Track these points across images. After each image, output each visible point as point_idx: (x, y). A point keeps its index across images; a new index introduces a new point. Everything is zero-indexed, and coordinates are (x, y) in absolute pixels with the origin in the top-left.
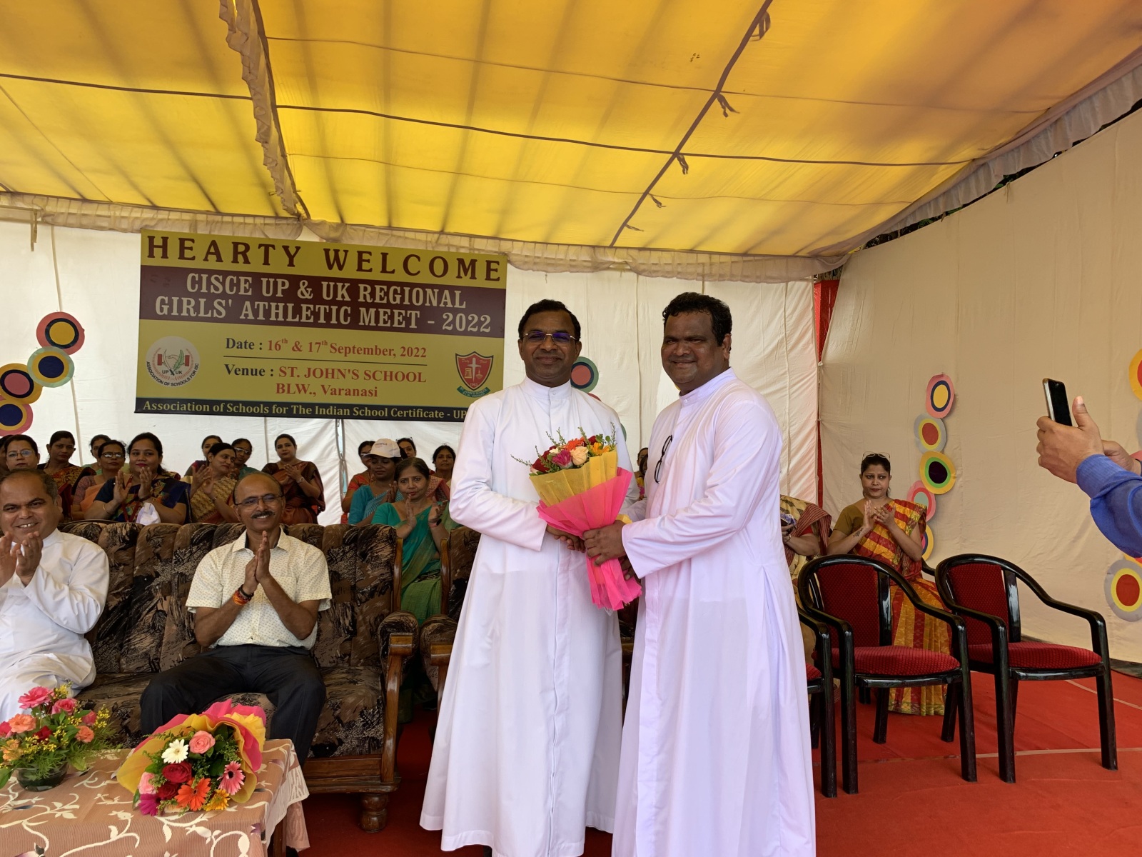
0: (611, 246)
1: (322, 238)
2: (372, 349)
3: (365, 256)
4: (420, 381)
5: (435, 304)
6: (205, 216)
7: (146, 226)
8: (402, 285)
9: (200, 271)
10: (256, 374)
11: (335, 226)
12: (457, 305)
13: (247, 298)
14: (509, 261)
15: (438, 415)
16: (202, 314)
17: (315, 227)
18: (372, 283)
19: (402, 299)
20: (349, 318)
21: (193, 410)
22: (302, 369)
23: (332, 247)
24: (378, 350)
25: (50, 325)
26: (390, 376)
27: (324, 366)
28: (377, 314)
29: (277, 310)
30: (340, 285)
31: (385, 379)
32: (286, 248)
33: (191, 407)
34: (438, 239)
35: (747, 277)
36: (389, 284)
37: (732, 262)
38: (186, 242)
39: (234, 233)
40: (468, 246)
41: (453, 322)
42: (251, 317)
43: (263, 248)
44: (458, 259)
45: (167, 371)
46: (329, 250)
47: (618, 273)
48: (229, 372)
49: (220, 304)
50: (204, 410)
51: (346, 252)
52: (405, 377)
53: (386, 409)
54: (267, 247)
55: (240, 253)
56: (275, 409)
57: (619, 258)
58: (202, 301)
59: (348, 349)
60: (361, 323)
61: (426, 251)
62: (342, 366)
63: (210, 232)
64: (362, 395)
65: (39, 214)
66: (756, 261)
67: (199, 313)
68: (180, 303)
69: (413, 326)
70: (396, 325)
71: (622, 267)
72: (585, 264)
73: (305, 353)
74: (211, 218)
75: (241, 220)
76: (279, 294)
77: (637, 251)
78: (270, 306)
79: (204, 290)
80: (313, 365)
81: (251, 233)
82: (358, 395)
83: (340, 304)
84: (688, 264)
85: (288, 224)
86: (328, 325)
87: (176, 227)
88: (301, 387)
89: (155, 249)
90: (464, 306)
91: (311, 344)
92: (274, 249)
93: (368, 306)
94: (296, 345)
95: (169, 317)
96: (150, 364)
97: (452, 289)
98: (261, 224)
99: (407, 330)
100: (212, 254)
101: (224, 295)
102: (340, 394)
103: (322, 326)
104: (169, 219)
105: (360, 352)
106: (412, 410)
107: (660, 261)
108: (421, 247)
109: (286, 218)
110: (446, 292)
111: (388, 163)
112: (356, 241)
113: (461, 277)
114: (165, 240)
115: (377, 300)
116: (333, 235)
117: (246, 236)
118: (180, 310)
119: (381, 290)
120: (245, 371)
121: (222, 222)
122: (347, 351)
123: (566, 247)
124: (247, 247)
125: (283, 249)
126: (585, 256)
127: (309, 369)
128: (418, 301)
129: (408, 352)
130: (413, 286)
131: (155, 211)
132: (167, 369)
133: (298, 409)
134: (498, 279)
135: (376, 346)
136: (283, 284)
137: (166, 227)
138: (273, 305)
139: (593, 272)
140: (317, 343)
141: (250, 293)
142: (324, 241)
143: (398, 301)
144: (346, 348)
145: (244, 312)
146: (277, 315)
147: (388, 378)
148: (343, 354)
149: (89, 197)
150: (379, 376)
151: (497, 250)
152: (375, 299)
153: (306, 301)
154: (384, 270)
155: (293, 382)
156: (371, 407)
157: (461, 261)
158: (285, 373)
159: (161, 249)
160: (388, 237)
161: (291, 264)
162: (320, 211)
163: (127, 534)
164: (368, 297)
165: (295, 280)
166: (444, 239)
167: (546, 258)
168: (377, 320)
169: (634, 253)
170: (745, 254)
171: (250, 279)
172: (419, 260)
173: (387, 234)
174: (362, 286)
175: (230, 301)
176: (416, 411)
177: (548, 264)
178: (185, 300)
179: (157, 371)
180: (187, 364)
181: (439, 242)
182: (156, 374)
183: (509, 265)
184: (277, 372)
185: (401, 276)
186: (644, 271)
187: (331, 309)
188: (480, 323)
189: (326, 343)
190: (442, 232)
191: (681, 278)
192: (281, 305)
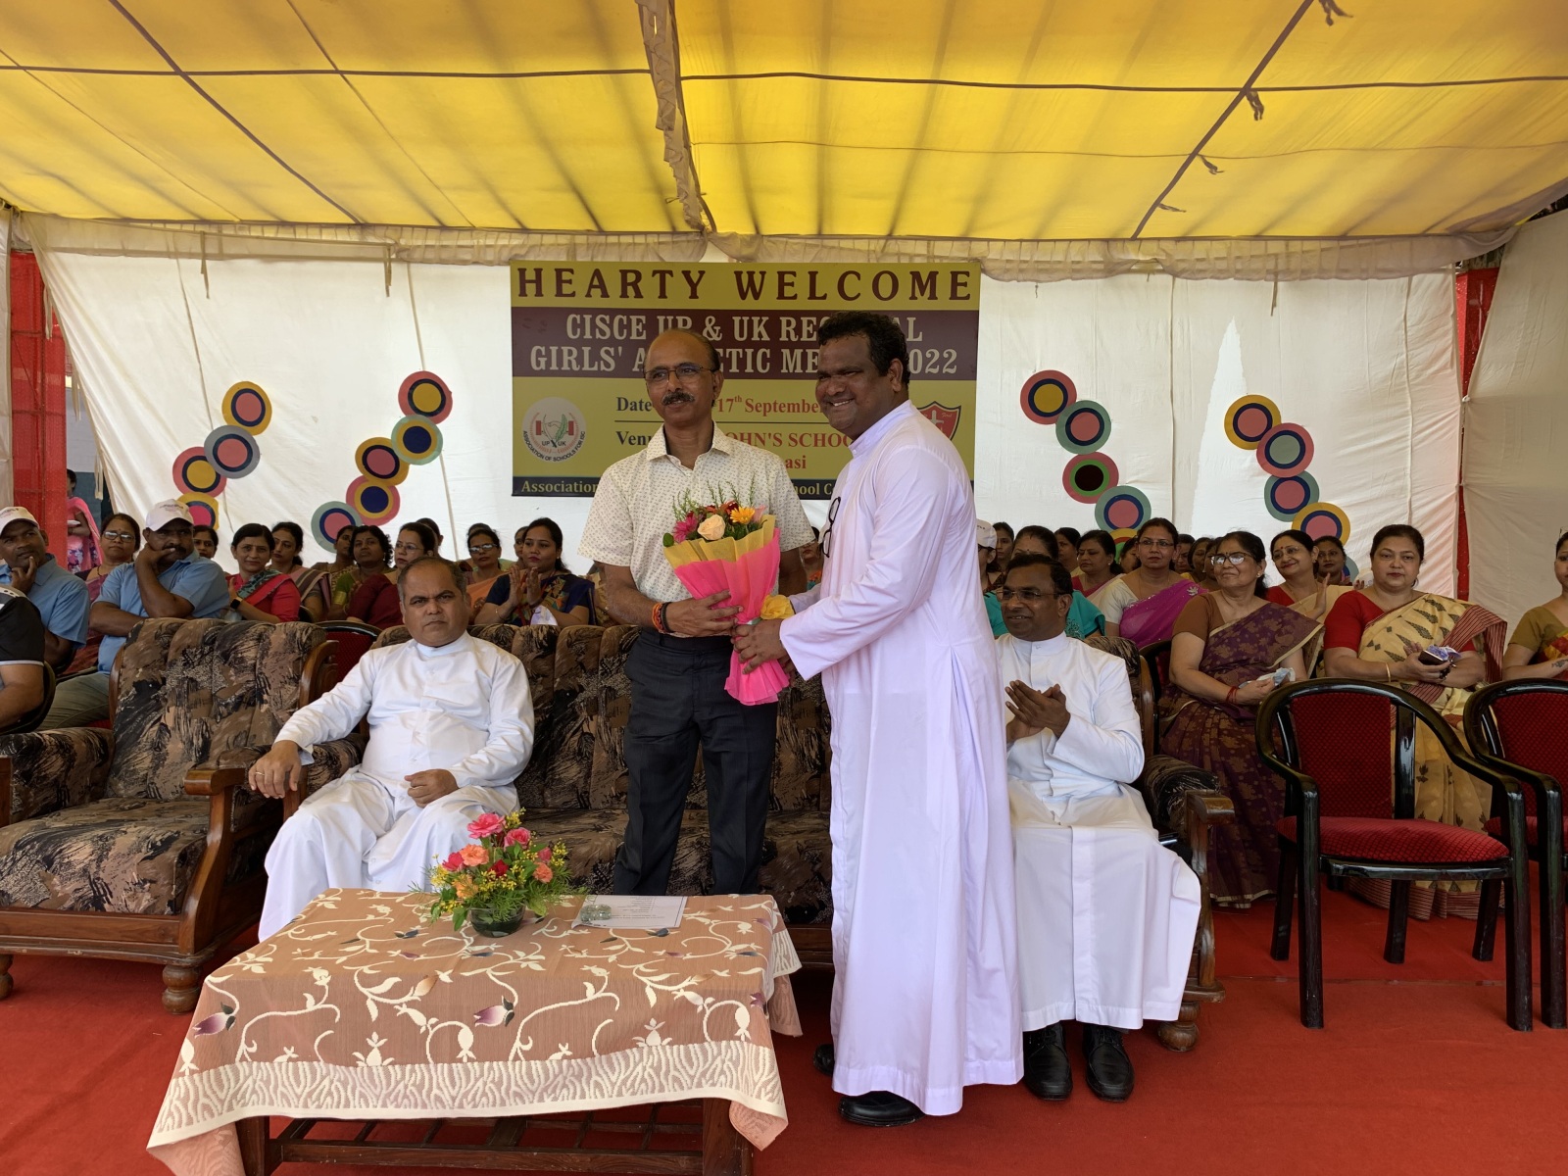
0: (1134, 238)
1: (732, 257)
2: (798, 405)
3: (788, 278)
6: (585, 237)
7: (516, 255)
9: (581, 311)
11: (749, 239)
13: (640, 343)
14: (984, 271)
16: (586, 368)
17: (723, 242)
18: (797, 315)
20: (768, 364)
21: (580, 491)
23: (745, 268)
24: (806, 406)
25: (412, 388)
26: (822, 441)
27: (738, 428)
28: (804, 356)
30: (756, 319)
31: (816, 445)
32: (687, 274)
33: (578, 488)
34: (885, 246)
35: (1346, 271)
37: (1322, 250)
38: (564, 273)
39: (621, 258)
40: (926, 253)
43: (658, 275)
44: (911, 273)
45: (548, 443)
46: (741, 272)
47: (1144, 277)
48: (622, 441)
49: (607, 352)
51: (763, 273)
53: (818, 485)
54: (663, 274)
55: (630, 284)
57: (1144, 254)
58: (586, 350)
59: (767, 406)
60: (784, 371)
61: (868, 265)
62: (761, 429)
63: (592, 259)
65: (392, 248)
66: (1360, 245)
67: (582, 366)
68: (560, 353)
71: (1148, 268)
72: (1095, 266)
74: (593, 239)
75: (629, 240)
77: (1173, 242)
79: (588, 336)
81: (643, 257)
83: (757, 346)
84: (1252, 256)
85: (688, 241)
86: (742, 374)
87: (552, 255)
89: (527, 285)
90: (920, 339)
92: (672, 276)
93: (792, 347)
95: (547, 373)
96: (529, 434)
97: (904, 315)
98: (655, 243)
100: (596, 287)
101: (612, 342)
103: (734, 376)
104: (542, 245)
105: (783, 409)
107: (1208, 255)
108: (862, 260)
109: (686, 233)
111: (823, 145)
112: (777, 258)
113: (916, 298)
114: (538, 271)
115: (805, 338)
116: (746, 252)
117: (637, 260)
118: (560, 363)
119: (810, 322)
120: (640, 440)
121: (607, 244)
122: (767, 408)
123: (1066, 244)
124: (638, 275)
125: (683, 276)
126: (1094, 255)
131: (525, 236)
132: (547, 439)
134: (968, 297)
135: (804, 401)
137: (539, 256)
139: (1106, 277)
140: (728, 400)
141: (643, 337)
142: (735, 261)
144: (765, 404)
147: (820, 443)
148: (762, 412)
149: (449, 223)
150: (809, 440)
151: (966, 255)
152: (801, 336)
154: (812, 296)
157: (916, 275)
159: (534, 285)
160: (817, 250)
161: (694, 295)
162: (729, 220)
163: (544, 638)
164: (792, 333)
165: (699, 317)
166: (893, 246)
167: (1037, 262)
168: (804, 365)
169: (1169, 246)
170: (1343, 237)
171: (643, 318)
172: (859, 279)
173: (817, 246)
174: (784, 320)
175: (620, 349)
177: (1040, 271)
178: (565, 349)
179: (536, 442)
180: (571, 433)
181: (886, 250)
182: (535, 447)
183: (983, 276)
185: (835, 303)
186: (1183, 271)
187: (745, 354)
188: (942, 362)
189: (739, 399)
190: (890, 237)
191: (1242, 279)
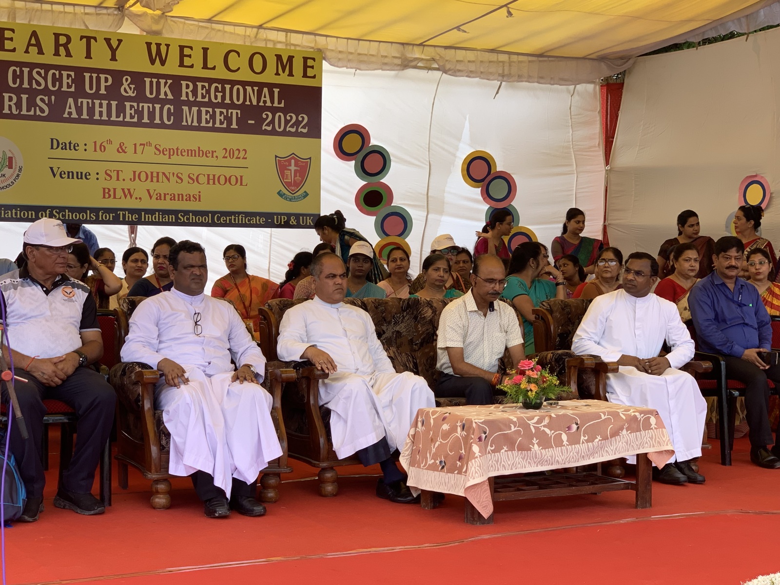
0: (420, 44)
1: (143, 30)
2: (195, 151)
3: (187, 51)
4: (241, 184)
5: (255, 103)
8: (223, 82)
9: (21, 65)
10: (81, 178)
11: (157, 18)
12: (276, 104)
13: (70, 94)
14: (324, 59)
15: (259, 221)
16: (24, 112)
17: (137, 18)
18: (194, 80)
19: (223, 97)
20: (172, 117)
21: (18, 216)
22: (127, 171)
23: (154, 40)
24: (201, 152)
26: (212, 180)
27: (149, 169)
28: (199, 113)
29: (101, 108)
30: (162, 81)
31: (208, 183)
32: (108, 41)
33: (16, 214)
34: (257, 34)
35: (542, 78)
36: (211, 81)
37: (529, 62)
39: (54, 23)
40: (285, 41)
41: (272, 122)
42: (74, 115)
43: (84, 40)
44: (276, 55)
46: (151, 43)
47: (426, 72)
48: (54, 176)
49: (42, 100)
50: (30, 217)
51: (168, 46)
52: (228, 180)
53: (210, 215)
54: (88, 39)
55: (62, 45)
56: (102, 216)
57: (427, 56)
58: (24, 97)
59: (172, 151)
60: (184, 123)
61: (245, 47)
62: (167, 169)
63: (29, 21)
64: (186, 200)
66: (551, 62)
67: (21, 110)
68: (2, 99)
69: (234, 126)
70: (217, 125)
71: (429, 66)
72: (395, 60)
73: (130, 156)
74: (30, 5)
75: (60, 8)
76: (103, 91)
77: (443, 49)
78: (93, 104)
79: (26, 85)
80: (138, 168)
81: (72, 23)
82: (182, 200)
83: (163, 103)
84: (489, 63)
85: (111, 15)
86: (151, 125)
88: (127, 192)
90: (282, 105)
91: (135, 145)
92: (96, 41)
93: (190, 104)
94: (121, 147)
97: (271, 86)
98: (81, 13)
99: (228, 130)
100: (33, 45)
101: (46, 91)
102: (165, 199)
103: (145, 126)
105: (183, 154)
106: (235, 216)
107: (464, 60)
108: (240, 42)
109: (107, 8)
110: (266, 90)
112: (178, 34)
113: (279, 75)
115: (199, 99)
116: (154, 27)
117: (67, 26)
119: (203, 87)
120: (70, 175)
122: (171, 152)
124: (69, 39)
125: (104, 41)
126: (394, 51)
127: (134, 172)
128: (238, 100)
129: (230, 153)
130: (233, 83)
133: (124, 216)
134: (314, 77)
135: (199, 148)
136: (106, 80)
138: (97, 102)
139: (403, 70)
140: (141, 145)
141: (73, 89)
142: (145, 34)
143: (219, 100)
144: (170, 149)
145: (67, 110)
146: (101, 113)
147: (211, 182)
148: (168, 155)
150: (203, 179)
151: (312, 45)
152: (197, 97)
153: (130, 99)
154: (205, 67)
155: (119, 185)
156: (196, 213)
157: (279, 57)
158: (111, 177)
160: (207, 31)
161: (114, 58)
164: (190, 95)
165: (118, 75)
166: (263, 34)
167: (359, 54)
168: (199, 120)
169: (441, 51)
170: (541, 55)
171: (72, 74)
172: (239, 56)
173: (210, 28)
174: (184, 83)
175: (53, 98)
176: (238, 217)
178: (6, 96)
180: (10, 167)
181: (258, 36)
183: (324, 62)
184: (102, 175)
185: (221, 73)
186: (449, 70)
187: (154, 108)
188: (297, 123)
189: (150, 144)
190: (260, 27)
191: (483, 79)
192: (105, 103)
